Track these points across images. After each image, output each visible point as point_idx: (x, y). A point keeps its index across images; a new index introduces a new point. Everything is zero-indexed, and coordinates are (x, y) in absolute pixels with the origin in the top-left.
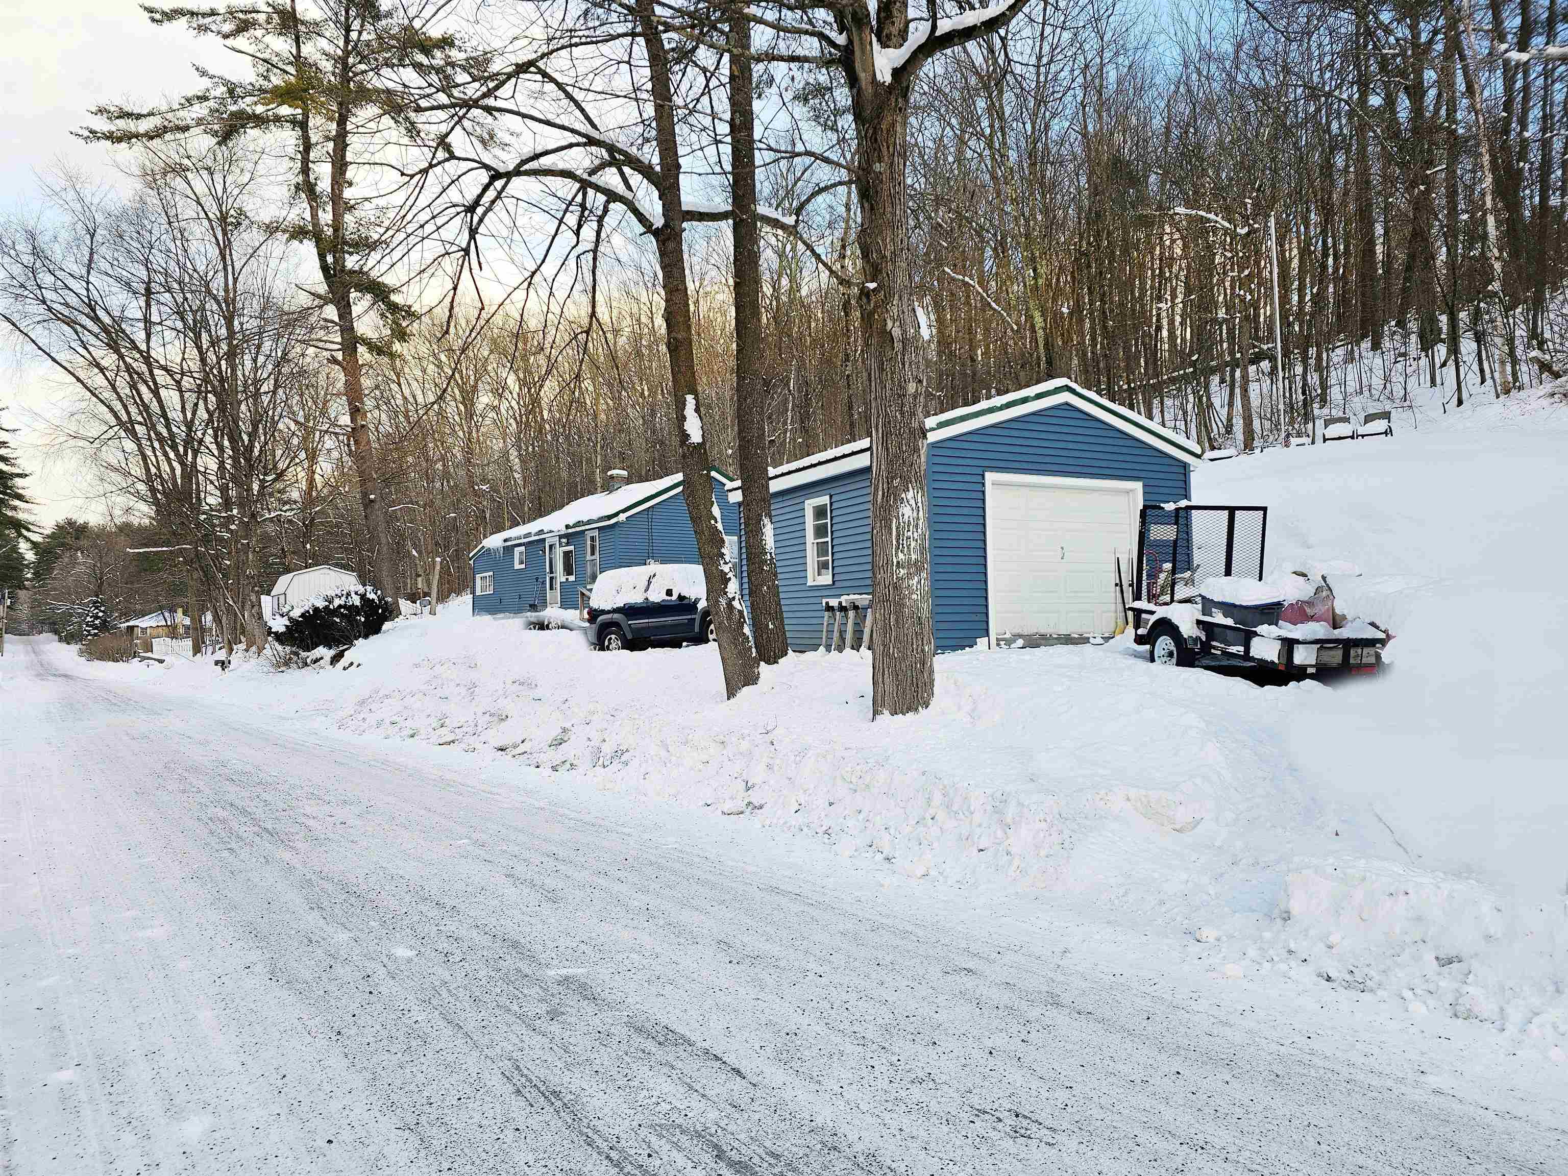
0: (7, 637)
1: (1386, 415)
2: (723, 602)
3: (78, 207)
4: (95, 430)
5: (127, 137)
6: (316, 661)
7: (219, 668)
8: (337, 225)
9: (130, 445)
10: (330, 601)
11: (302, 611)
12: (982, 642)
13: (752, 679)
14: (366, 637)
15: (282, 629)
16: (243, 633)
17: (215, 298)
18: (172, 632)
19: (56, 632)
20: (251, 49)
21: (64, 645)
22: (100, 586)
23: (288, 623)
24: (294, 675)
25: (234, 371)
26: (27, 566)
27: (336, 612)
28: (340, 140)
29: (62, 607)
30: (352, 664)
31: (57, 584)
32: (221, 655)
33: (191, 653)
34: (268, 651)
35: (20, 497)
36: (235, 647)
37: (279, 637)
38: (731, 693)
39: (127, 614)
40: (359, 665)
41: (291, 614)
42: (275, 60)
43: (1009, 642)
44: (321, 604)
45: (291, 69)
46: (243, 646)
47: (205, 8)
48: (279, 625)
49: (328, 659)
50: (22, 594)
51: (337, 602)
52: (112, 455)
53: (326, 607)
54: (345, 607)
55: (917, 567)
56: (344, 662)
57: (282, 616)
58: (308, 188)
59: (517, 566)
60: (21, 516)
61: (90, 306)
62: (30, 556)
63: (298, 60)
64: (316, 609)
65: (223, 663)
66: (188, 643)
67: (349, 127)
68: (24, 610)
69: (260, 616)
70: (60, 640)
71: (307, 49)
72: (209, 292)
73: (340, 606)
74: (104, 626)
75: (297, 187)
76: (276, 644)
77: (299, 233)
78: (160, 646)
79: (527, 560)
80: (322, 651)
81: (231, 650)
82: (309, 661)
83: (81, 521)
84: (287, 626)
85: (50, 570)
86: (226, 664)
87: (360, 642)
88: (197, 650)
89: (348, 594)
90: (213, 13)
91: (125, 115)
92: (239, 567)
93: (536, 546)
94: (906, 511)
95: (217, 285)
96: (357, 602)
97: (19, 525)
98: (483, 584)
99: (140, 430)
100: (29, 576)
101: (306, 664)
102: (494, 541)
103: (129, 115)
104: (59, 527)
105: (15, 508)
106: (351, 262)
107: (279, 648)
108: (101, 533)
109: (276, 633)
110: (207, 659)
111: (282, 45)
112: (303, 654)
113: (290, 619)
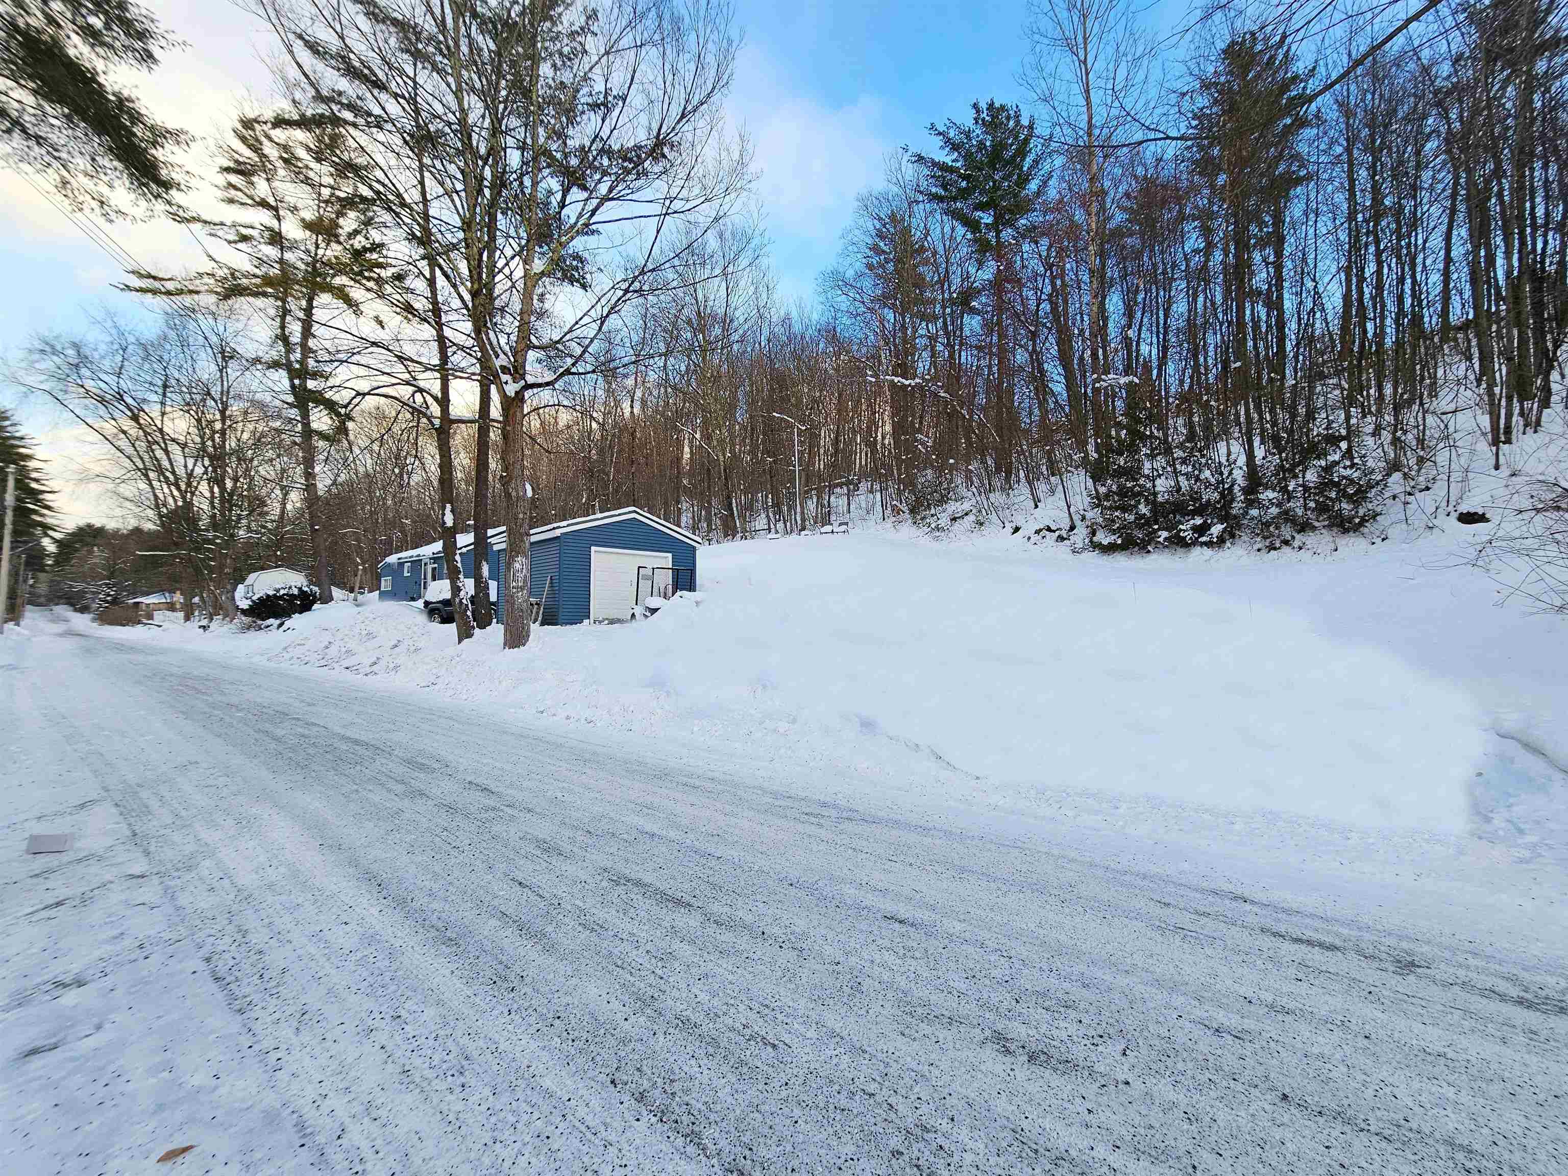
0: (29, 607)
1: (847, 524)
2: (457, 600)
3: (114, 331)
4: (117, 473)
5: (154, 292)
6: (267, 627)
7: (201, 630)
8: (302, 362)
9: (143, 485)
10: (278, 590)
11: (260, 596)
12: (586, 622)
13: (470, 636)
14: (300, 613)
15: (247, 607)
16: (220, 609)
17: (214, 399)
18: (171, 607)
19: (72, 605)
20: (249, 250)
21: (78, 615)
22: (112, 573)
23: (250, 604)
24: (252, 634)
25: (224, 442)
26: (48, 555)
27: (280, 598)
28: (309, 311)
29: (78, 586)
30: (289, 629)
31: (74, 569)
32: (204, 622)
33: (182, 621)
34: (236, 620)
35: (48, 508)
36: (214, 617)
37: (244, 612)
38: (459, 642)
39: (135, 594)
40: (294, 630)
41: (253, 598)
42: (265, 259)
43: (600, 622)
44: (271, 593)
45: (277, 266)
46: (220, 617)
47: (217, 220)
49: (275, 625)
50: (42, 576)
51: (282, 592)
52: (128, 490)
53: (275, 595)
54: (287, 595)
55: (522, 588)
56: (284, 627)
57: (247, 599)
58: (284, 338)
59: (406, 574)
60: (49, 521)
61: (119, 393)
62: (51, 548)
63: (281, 261)
64: (268, 596)
65: (205, 627)
66: (181, 615)
67: (315, 303)
68: (43, 588)
69: (233, 599)
70: (76, 610)
71: (288, 256)
72: (209, 394)
73: (284, 594)
74: (115, 601)
75: (277, 337)
76: (242, 616)
77: (275, 365)
78: (158, 616)
79: (411, 570)
80: (271, 621)
81: (211, 619)
82: (263, 626)
83: (98, 525)
84: (250, 606)
85: (68, 560)
86: (207, 628)
87: (296, 616)
88: (187, 618)
89: (290, 588)
90: (222, 224)
91: (150, 276)
92: (222, 566)
93: (416, 563)
94: (517, 566)
95: (216, 391)
96: (296, 592)
97: (46, 527)
98: (386, 583)
99: (152, 475)
100: (50, 562)
101: (261, 629)
102: (392, 559)
103: (155, 278)
104: (80, 529)
105: (42, 515)
106: (311, 384)
107: (244, 618)
108: (116, 534)
109: (242, 610)
110: (194, 624)
111: (272, 252)
112: (260, 622)
113: (252, 601)
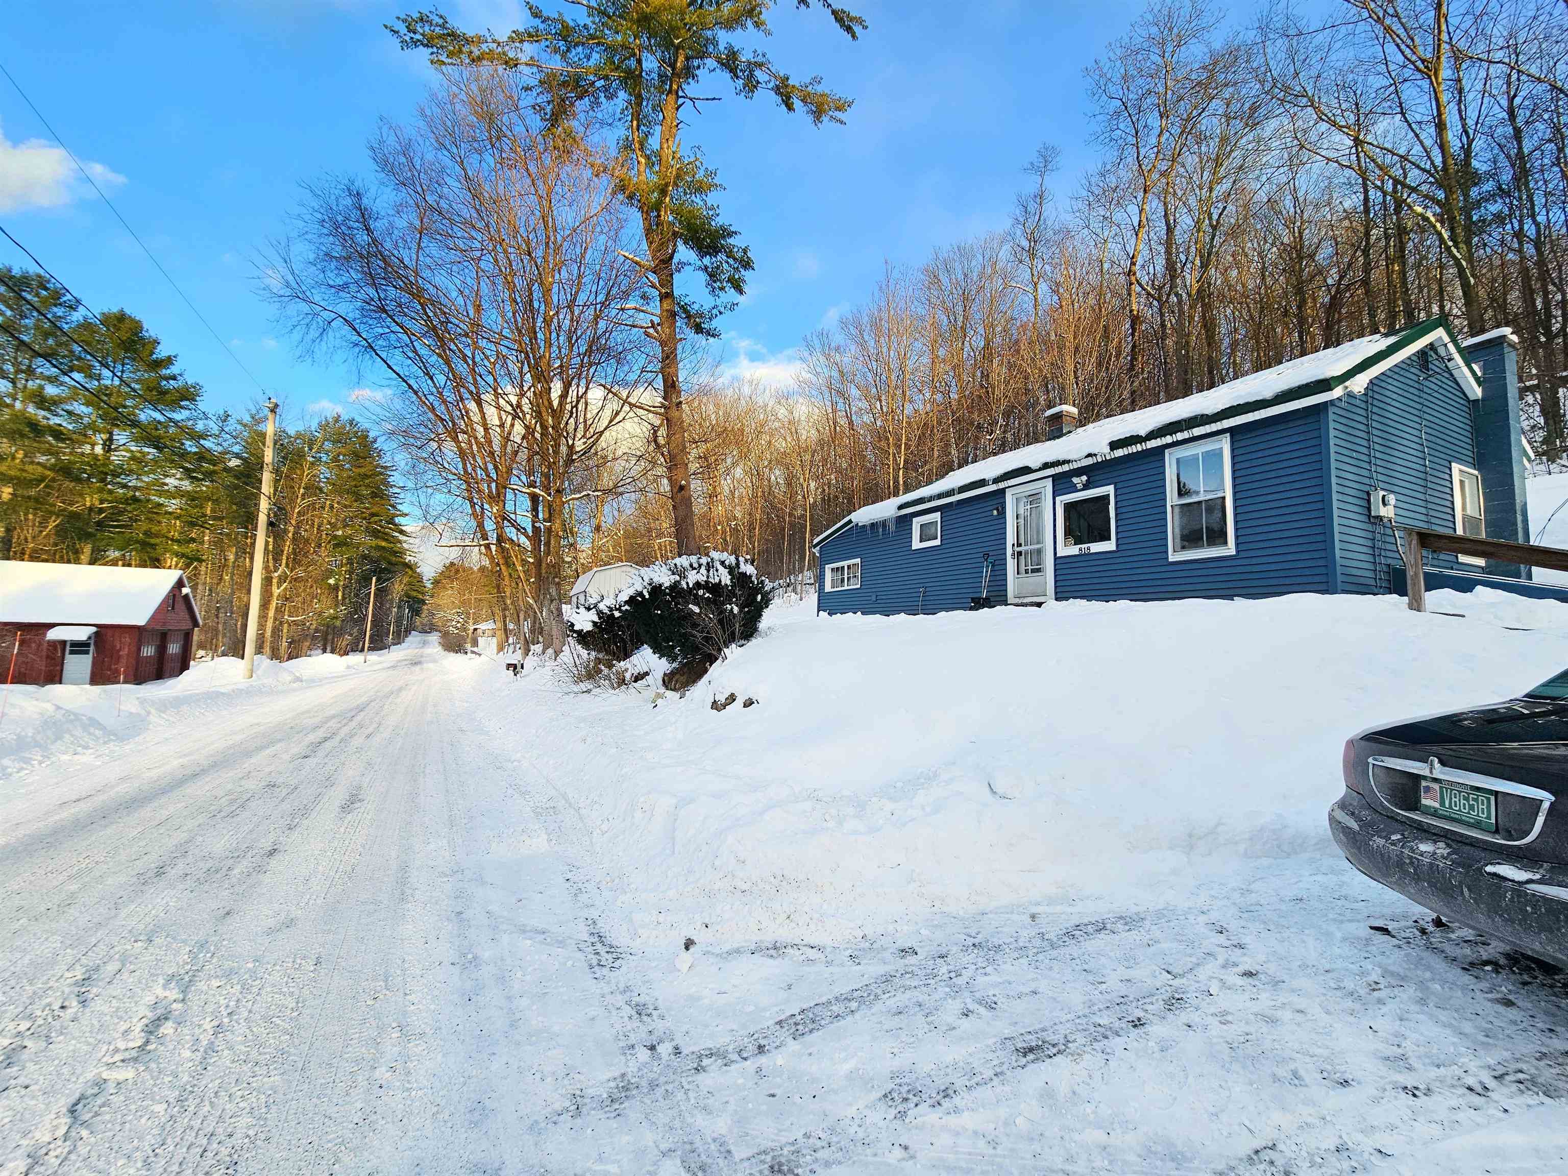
6: (638, 678)
7: (511, 672)
11: (631, 592)
15: (588, 627)
16: (541, 633)
23: (596, 619)
27: (690, 594)
30: (732, 698)
32: (518, 657)
33: (495, 651)
34: (566, 656)
36: (532, 647)
37: (583, 638)
40: (748, 703)
41: (602, 606)
46: (539, 648)
48: (584, 621)
51: (692, 578)
53: (675, 586)
54: (707, 586)
56: (706, 689)
57: (589, 609)
59: (916, 544)
64: (656, 590)
65: (515, 666)
73: (698, 585)
76: (579, 647)
79: (946, 531)
80: (650, 661)
81: (527, 651)
82: (628, 676)
84: (595, 623)
86: (519, 667)
87: (733, 652)
88: (500, 649)
93: (973, 506)
96: (725, 578)
98: (836, 577)
101: (622, 682)
102: (876, 512)
107: (584, 653)
109: (579, 632)
110: (505, 659)
112: (620, 665)
113: (600, 613)
